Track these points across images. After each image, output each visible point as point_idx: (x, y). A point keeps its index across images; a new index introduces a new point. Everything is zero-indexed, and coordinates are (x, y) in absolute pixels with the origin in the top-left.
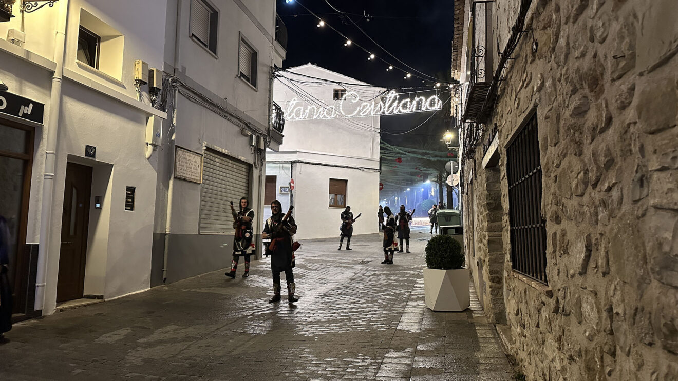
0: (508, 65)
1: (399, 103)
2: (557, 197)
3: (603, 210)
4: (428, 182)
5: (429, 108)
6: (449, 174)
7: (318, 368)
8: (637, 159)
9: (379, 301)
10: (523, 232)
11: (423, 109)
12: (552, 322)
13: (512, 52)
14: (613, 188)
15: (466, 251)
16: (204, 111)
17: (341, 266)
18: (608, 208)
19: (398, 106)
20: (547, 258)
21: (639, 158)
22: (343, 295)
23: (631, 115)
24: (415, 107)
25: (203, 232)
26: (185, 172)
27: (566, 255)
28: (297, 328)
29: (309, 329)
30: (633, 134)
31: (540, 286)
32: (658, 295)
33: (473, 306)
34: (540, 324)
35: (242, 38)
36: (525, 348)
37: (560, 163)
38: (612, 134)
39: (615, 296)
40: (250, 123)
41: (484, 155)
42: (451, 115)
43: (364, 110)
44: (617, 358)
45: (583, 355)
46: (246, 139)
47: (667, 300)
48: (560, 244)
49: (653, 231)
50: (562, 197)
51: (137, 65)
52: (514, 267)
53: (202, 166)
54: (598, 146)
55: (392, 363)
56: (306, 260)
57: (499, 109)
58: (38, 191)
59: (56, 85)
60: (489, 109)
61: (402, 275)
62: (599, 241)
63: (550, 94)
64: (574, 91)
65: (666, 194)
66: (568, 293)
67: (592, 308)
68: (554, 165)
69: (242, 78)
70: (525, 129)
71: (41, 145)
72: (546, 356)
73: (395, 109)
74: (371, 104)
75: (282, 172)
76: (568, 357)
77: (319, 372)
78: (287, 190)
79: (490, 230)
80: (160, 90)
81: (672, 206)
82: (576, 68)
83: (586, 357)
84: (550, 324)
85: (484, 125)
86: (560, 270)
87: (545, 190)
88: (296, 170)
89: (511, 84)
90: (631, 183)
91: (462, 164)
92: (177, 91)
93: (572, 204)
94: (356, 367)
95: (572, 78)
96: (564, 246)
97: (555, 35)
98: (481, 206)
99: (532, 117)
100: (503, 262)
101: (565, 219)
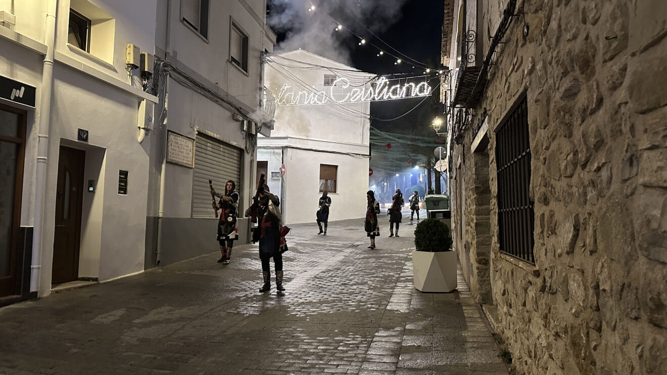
0: (499, 49)
1: (389, 88)
2: (546, 179)
3: (592, 190)
4: (417, 167)
5: (419, 95)
6: (437, 160)
7: (310, 347)
8: (627, 139)
9: (369, 282)
10: (511, 213)
11: (413, 95)
12: (538, 300)
13: (503, 36)
14: (602, 168)
15: (454, 235)
16: (196, 95)
17: (331, 250)
18: (597, 188)
19: (388, 91)
20: (535, 238)
21: (629, 137)
22: (334, 277)
23: (622, 96)
24: (404, 93)
25: (195, 216)
26: (178, 157)
27: (554, 235)
28: (289, 308)
29: (301, 309)
30: (623, 114)
31: (528, 266)
32: (645, 271)
33: (460, 287)
34: (527, 303)
35: (233, 22)
36: (512, 326)
37: (550, 145)
38: (602, 115)
39: (602, 274)
40: (241, 108)
41: (473, 140)
42: (440, 101)
43: (355, 96)
44: (602, 333)
45: (569, 331)
46: (238, 124)
47: (654, 275)
48: (548, 224)
49: (642, 209)
50: (551, 179)
51: (128, 49)
52: (501, 248)
53: (194, 151)
54: (588, 127)
55: (382, 341)
56: (297, 244)
57: (489, 94)
58: (32, 174)
59: (47, 68)
60: (478, 94)
61: (391, 258)
62: (587, 220)
63: (540, 78)
64: (565, 74)
65: (656, 172)
66: (555, 272)
67: (579, 286)
68: (544, 147)
69: (233, 63)
70: (514, 113)
71: (33, 129)
72: (532, 334)
73: (385, 95)
74: (362, 90)
75: (273, 157)
76: (554, 334)
77: (311, 351)
78: (278, 175)
79: (477, 213)
80: (151, 74)
81: (661, 184)
82: (567, 50)
83: (572, 333)
84: (536, 303)
85: (474, 110)
86: (548, 250)
87: (533, 173)
88: (287, 155)
89: (502, 69)
90: (620, 163)
91: (451, 150)
92: (168, 76)
93: (561, 186)
94: (346, 345)
95: (563, 60)
96: (551, 227)
97: (547, 18)
98: (470, 190)
99: (522, 101)
100: (490, 244)
101: (553, 200)
